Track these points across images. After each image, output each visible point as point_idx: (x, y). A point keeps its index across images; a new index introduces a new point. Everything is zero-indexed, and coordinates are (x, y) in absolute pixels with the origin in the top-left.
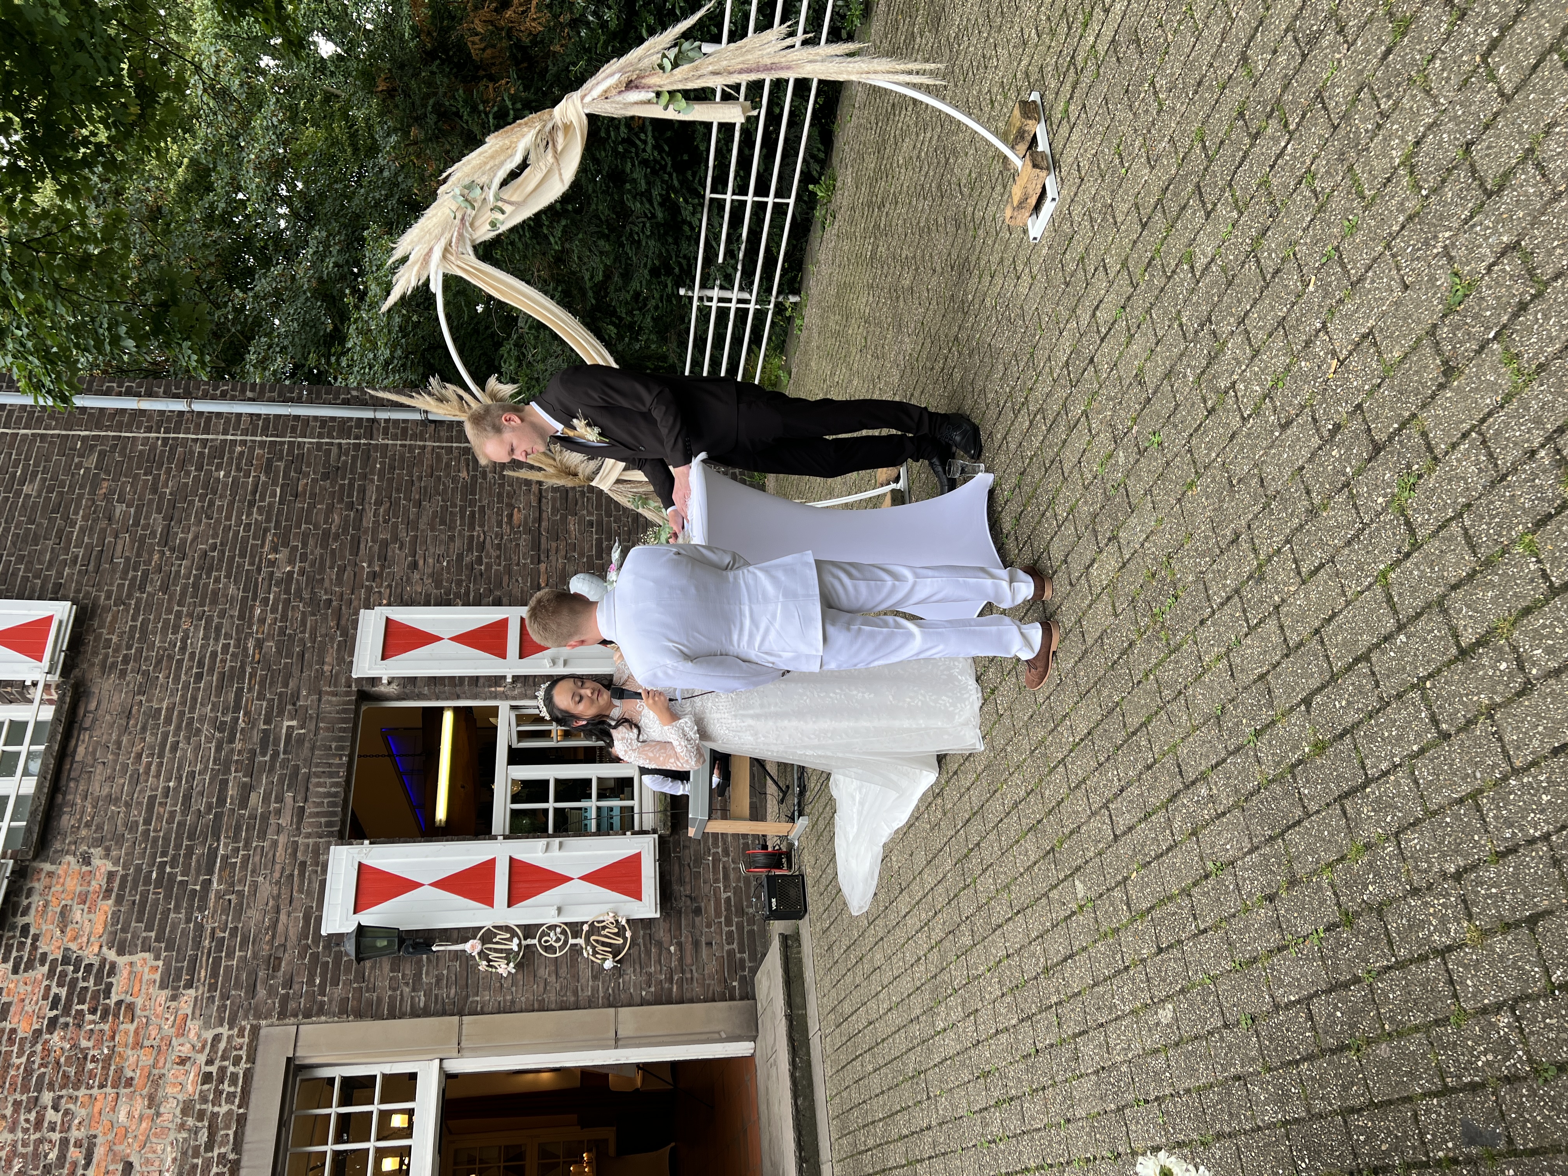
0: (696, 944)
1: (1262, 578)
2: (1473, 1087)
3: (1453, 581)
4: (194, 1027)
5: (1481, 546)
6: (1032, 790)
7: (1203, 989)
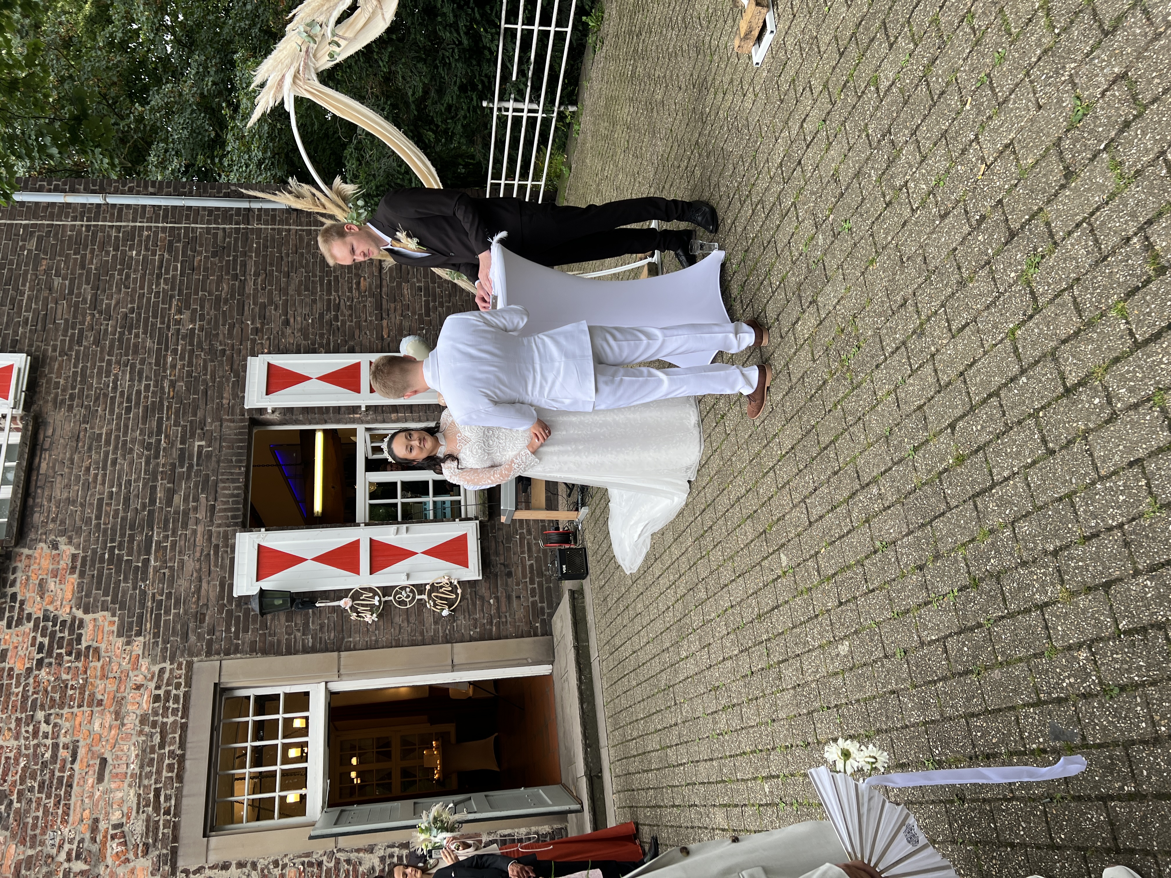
0: (509, 598)
1: (922, 333)
2: (1059, 701)
3: (1063, 337)
4: (144, 663)
5: (1085, 311)
6: (750, 489)
7: (871, 631)
